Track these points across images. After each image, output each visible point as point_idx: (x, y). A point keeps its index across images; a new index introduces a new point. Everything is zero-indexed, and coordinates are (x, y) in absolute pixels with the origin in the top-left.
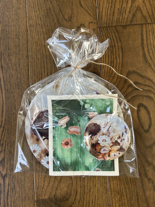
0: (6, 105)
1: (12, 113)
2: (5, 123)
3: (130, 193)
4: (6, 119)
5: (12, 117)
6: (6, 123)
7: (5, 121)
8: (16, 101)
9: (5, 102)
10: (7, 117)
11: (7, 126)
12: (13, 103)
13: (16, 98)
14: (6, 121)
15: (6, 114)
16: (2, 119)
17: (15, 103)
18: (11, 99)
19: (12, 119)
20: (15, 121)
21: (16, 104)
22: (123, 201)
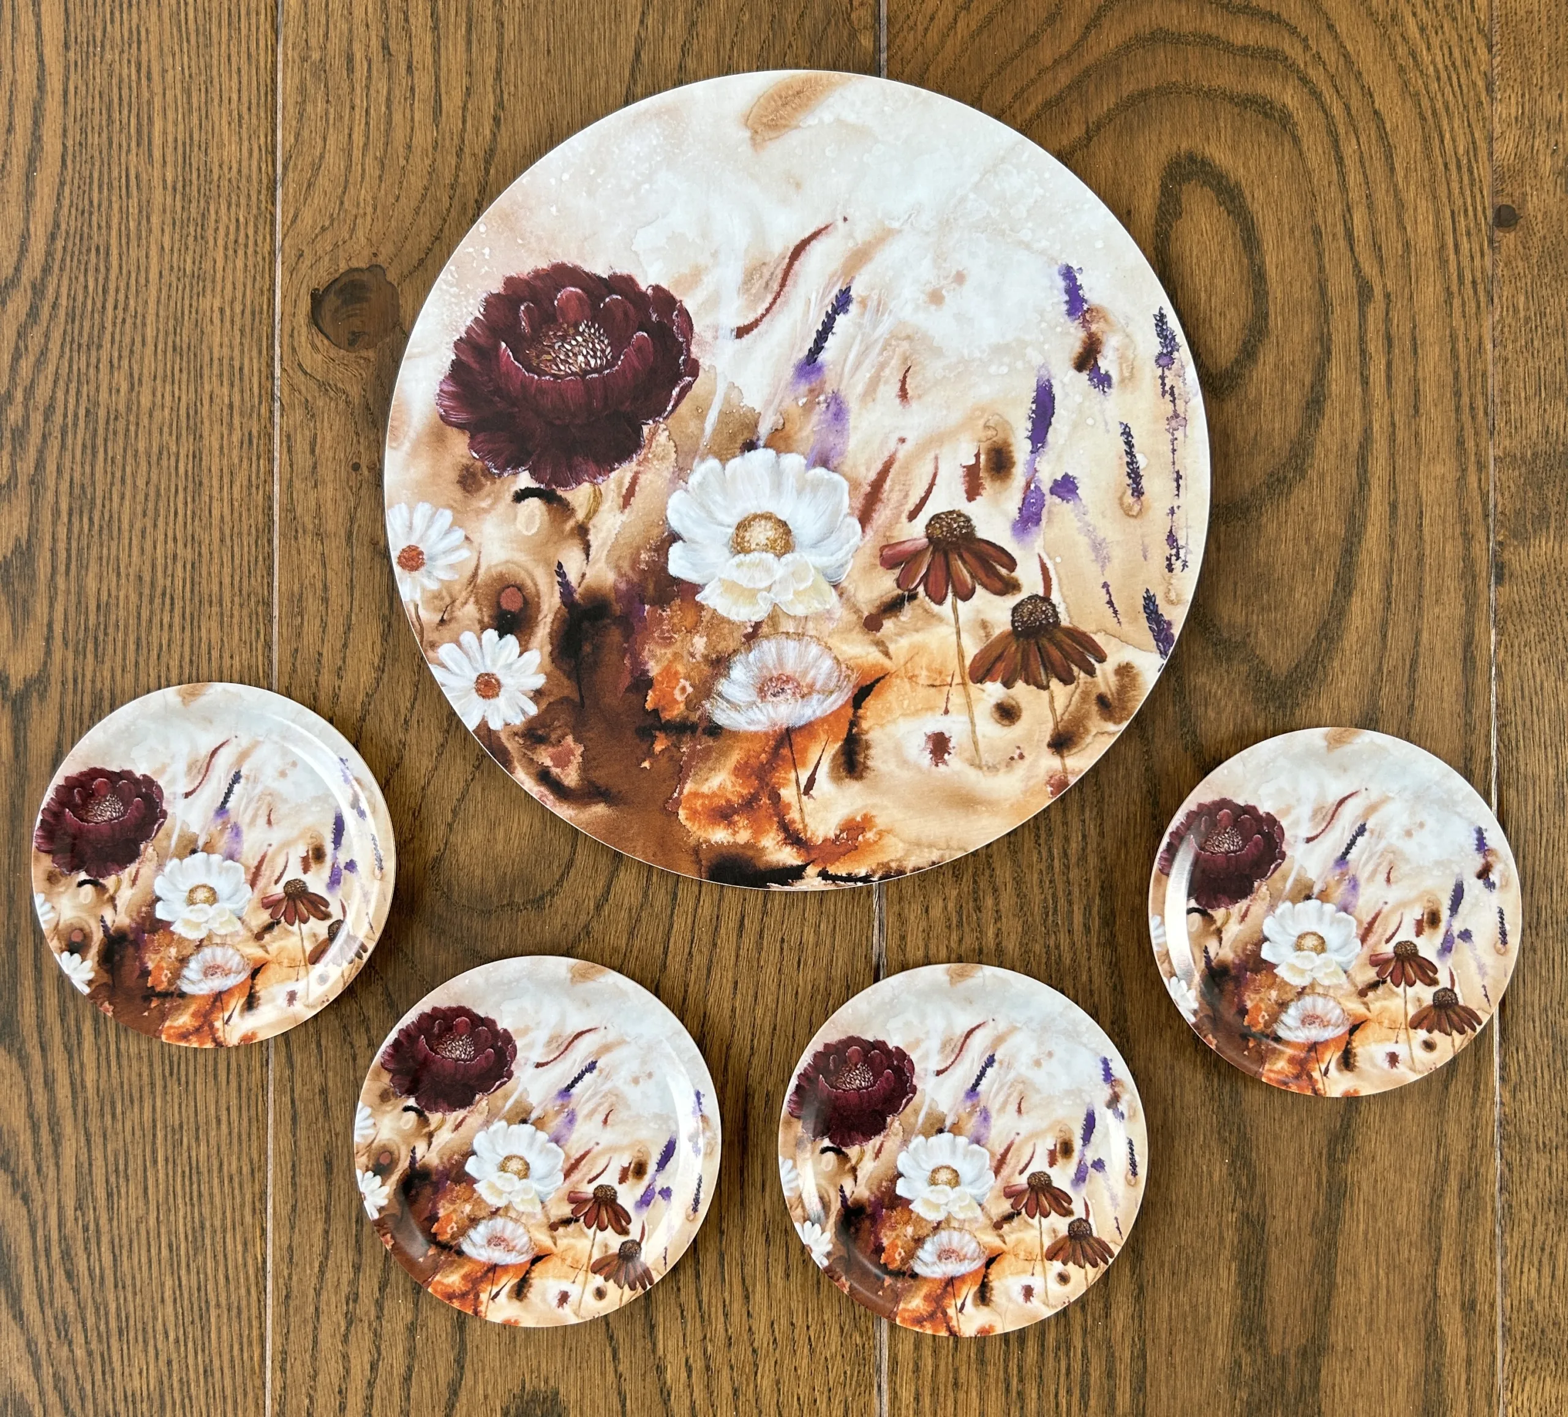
0: (66, 103)
1: (115, 174)
2: (49, 254)
3: (1051, 867)
4: (57, 225)
5: (116, 207)
6: (58, 256)
7: (53, 237)
8: (149, 79)
9: (54, 83)
10: (66, 202)
11: (65, 282)
12: (125, 92)
13: (150, 51)
14: (60, 243)
15: (62, 184)
16: (27, 220)
17: (146, 95)
18: (108, 57)
19: (109, 227)
20: (134, 243)
21: (150, 103)
22: (991, 933)
